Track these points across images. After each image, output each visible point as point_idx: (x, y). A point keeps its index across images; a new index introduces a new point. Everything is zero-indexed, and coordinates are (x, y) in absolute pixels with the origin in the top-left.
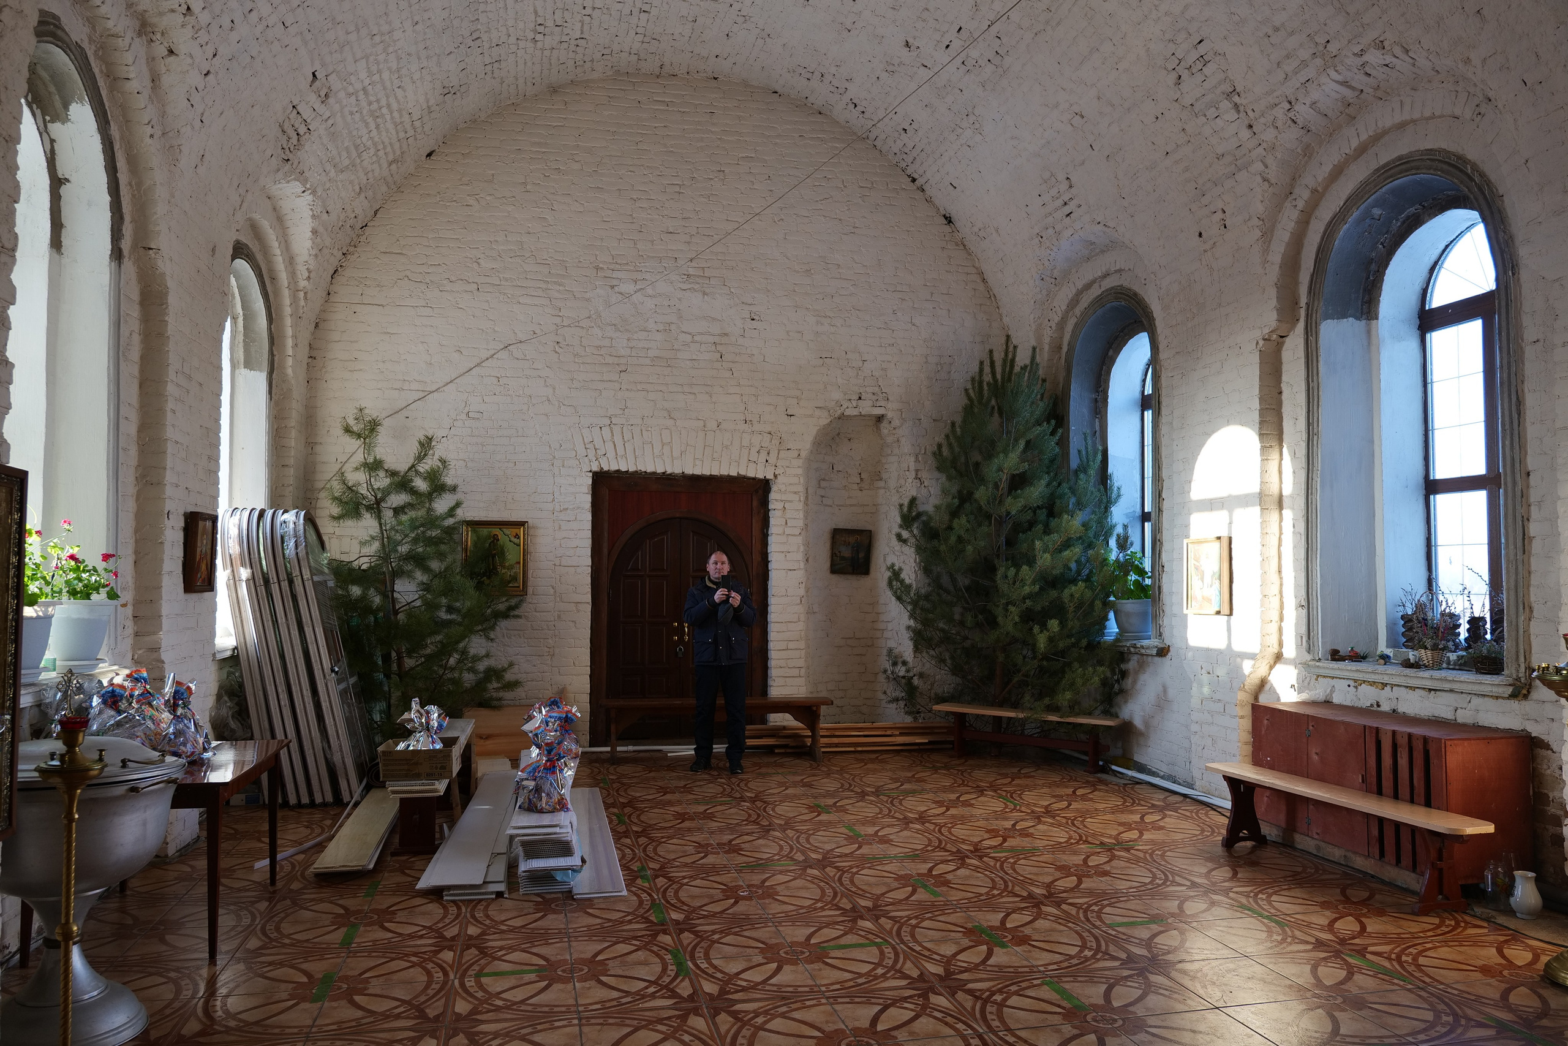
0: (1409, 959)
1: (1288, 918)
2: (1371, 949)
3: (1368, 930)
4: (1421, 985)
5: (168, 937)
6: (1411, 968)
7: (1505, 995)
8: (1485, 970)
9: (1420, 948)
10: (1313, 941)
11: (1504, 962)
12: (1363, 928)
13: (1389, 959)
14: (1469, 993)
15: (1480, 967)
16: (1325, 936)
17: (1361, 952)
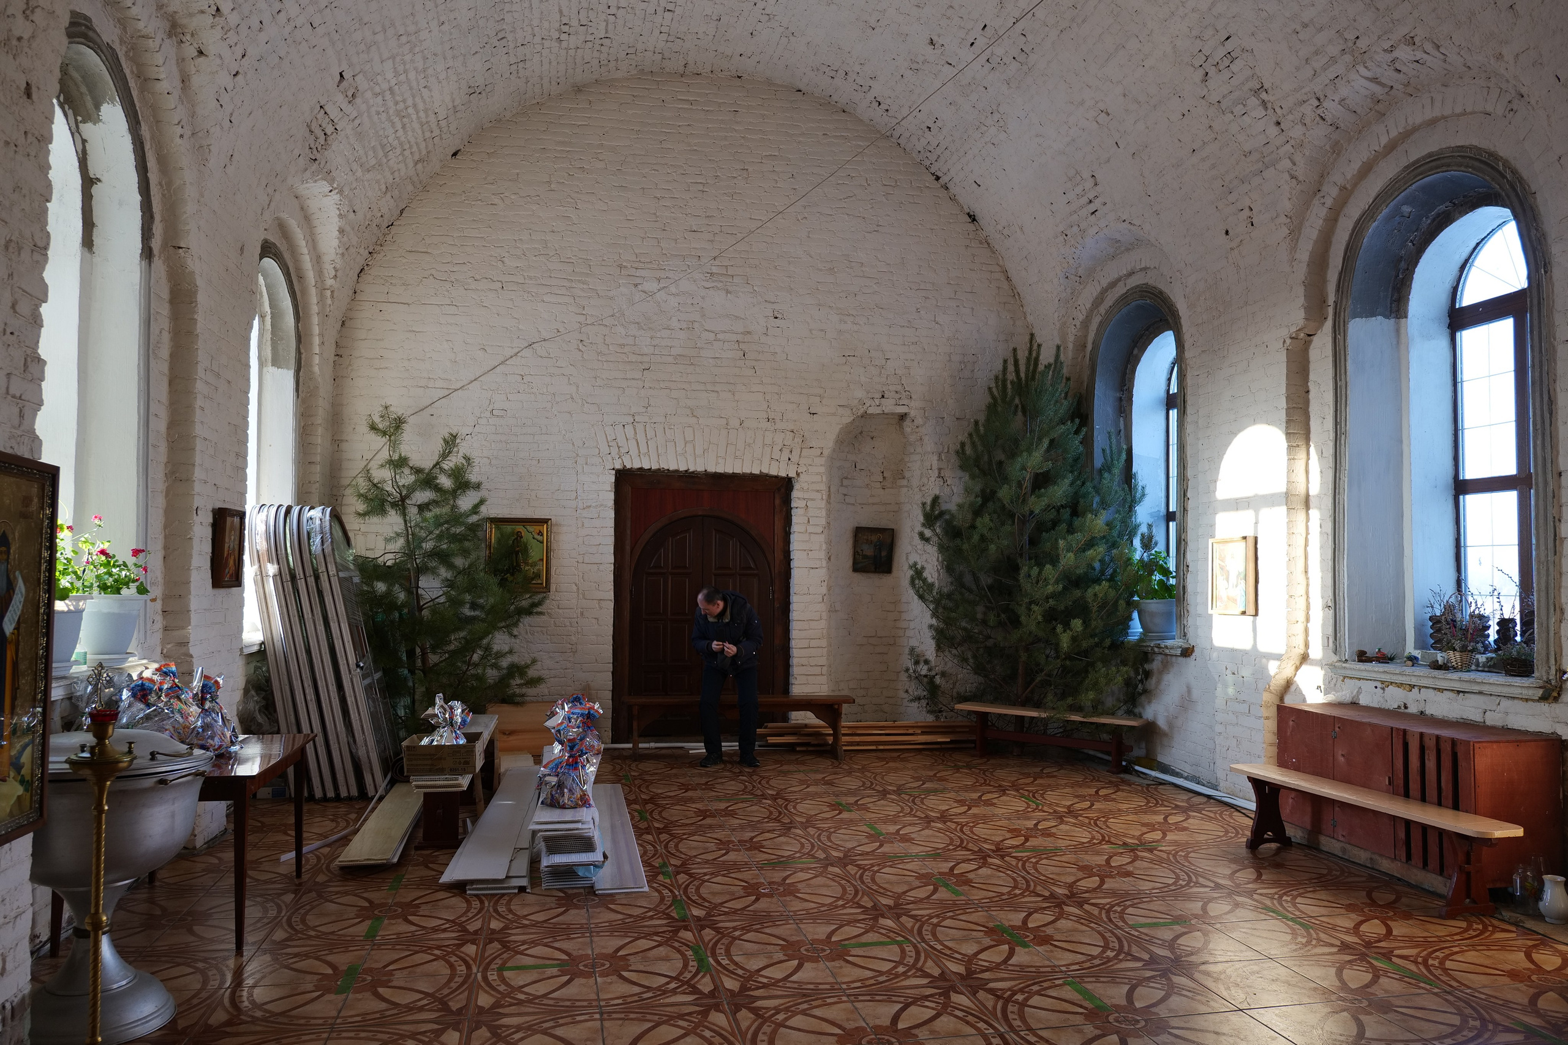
0: (1436, 963)
1: (1313, 921)
2: (1397, 952)
3: (1394, 933)
4: (1448, 989)
5: (195, 928)
6: (1438, 972)
7: (1534, 1000)
8: (1514, 975)
9: (1447, 952)
10: (1338, 943)
11: (1533, 967)
12: (1389, 931)
13: (1416, 962)
14: (1496, 998)
15: (1508, 972)
16: (1350, 939)
17: (1387, 955)
